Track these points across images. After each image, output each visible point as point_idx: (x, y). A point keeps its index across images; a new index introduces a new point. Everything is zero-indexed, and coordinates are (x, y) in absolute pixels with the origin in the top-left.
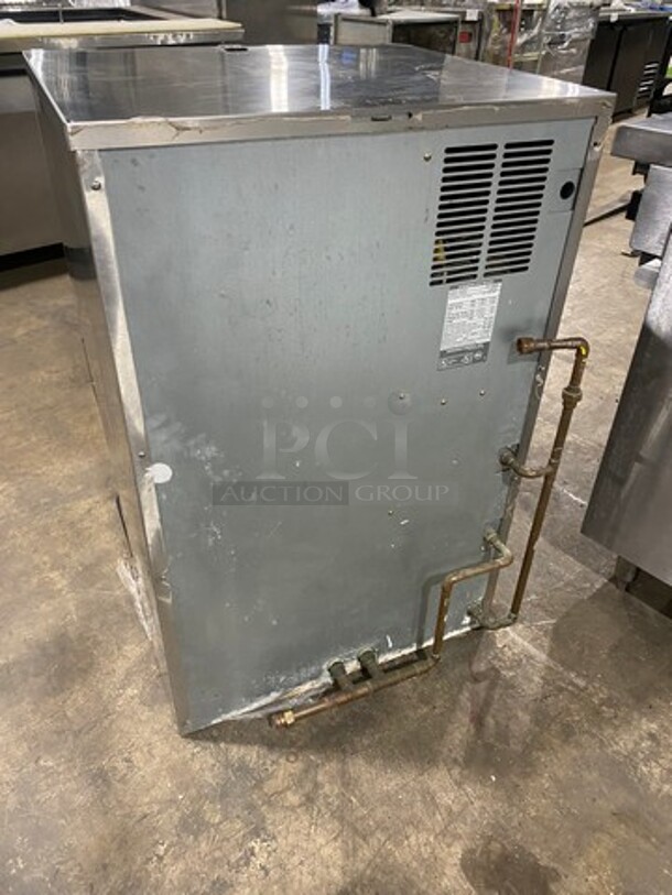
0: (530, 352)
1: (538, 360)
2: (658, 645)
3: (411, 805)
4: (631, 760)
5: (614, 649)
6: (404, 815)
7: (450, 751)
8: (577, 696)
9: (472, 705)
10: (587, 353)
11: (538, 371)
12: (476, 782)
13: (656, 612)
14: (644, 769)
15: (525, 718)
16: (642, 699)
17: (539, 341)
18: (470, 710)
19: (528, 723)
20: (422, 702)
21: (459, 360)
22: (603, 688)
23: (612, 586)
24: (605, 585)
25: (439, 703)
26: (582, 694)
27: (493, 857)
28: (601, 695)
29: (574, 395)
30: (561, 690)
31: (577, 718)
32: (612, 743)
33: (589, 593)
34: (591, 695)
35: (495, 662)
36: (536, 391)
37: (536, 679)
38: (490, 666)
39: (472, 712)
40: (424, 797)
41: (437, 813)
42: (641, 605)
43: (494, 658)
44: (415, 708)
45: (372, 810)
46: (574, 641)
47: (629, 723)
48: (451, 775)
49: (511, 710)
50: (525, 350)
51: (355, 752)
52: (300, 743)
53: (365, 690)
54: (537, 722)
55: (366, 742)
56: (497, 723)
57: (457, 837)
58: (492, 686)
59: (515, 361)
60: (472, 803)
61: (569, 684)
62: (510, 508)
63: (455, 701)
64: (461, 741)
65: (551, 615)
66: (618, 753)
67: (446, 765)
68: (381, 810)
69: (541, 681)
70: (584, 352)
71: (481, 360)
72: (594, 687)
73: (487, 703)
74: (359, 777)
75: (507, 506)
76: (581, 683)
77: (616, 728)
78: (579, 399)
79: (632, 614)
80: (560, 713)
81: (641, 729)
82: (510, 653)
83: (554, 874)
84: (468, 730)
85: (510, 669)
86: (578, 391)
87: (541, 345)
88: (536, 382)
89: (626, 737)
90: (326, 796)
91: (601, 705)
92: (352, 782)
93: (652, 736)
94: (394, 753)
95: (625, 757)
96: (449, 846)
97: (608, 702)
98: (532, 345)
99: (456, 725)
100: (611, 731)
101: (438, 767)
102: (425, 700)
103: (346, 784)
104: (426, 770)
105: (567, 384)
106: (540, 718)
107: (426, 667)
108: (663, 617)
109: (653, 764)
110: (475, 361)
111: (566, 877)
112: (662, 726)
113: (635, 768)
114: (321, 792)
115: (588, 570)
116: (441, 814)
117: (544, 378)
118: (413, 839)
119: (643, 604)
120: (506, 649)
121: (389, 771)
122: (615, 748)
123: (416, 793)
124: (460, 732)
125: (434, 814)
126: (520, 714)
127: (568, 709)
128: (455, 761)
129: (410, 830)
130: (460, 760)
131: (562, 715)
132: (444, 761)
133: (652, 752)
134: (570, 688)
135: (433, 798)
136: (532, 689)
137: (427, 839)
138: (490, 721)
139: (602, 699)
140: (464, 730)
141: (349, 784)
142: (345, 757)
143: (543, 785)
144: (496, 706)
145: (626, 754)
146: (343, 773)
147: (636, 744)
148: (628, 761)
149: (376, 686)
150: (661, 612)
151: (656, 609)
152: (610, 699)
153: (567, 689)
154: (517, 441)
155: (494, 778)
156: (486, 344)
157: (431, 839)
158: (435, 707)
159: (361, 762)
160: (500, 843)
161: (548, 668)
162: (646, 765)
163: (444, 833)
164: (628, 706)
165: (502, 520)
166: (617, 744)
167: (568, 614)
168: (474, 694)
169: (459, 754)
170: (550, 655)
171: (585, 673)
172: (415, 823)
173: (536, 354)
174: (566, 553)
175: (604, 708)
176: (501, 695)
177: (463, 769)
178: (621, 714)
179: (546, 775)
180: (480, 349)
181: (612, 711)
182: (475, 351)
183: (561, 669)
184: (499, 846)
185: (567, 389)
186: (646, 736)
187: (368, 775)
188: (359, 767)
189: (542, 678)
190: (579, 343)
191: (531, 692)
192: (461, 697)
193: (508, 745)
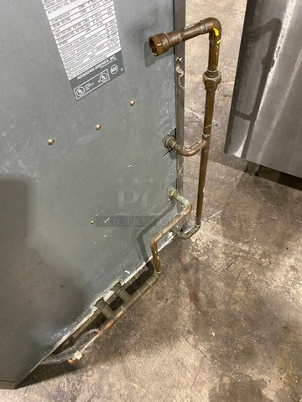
0: (165, 50)
1: (174, 53)
2: (282, 205)
3: (171, 374)
4: (285, 288)
5: (259, 217)
6: (168, 382)
7: (184, 326)
8: (246, 258)
9: (189, 289)
10: (220, 34)
11: (177, 63)
12: (204, 341)
13: (275, 183)
14: (293, 291)
15: (220, 285)
16: (281, 246)
17: (171, 34)
18: (188, 293)
19: (224, 287)
20: (158, 299)
21: (96, 81)
22: (259, 247)
23: (247, 175)
24: (243, 175)
25: (169, 295)
26: (249, 255)
27: (227, 387)
28: (259, 252)
29: (214, 79)
30: (236, 257)
31: (250, 273)
32: (273, 281)
33: (235, 185)
34: (253, 254)
35: (194, 253)
36: (179, 81)
37: (221, 256)
38: (192, 258)
39: (190, 294)
40: (177, 364)
41: (187, 373)
42: (266, 182)
43: (192, 251)
44: (155, 305)
45: (149, 387)
46: (235, 221)
47: (279, 264)
48: (188, 342)
49: (211, 283)
50: (159, 50)
51: (128, 351)
52: (92, 360)
53: (121, 313)
54: (228, 285)
55: (132, 342)
56: (206, 296)
57: (202, 383)
58: (197, 270)
59: (153, 62)
60: (205, 356)
61: (239, 252)
62: (180, 171)
63: (177, 290)
64: (188, 316)
65: (218, 208)
66: (277, 287)
67: (184, 337)
68: (154, 386)
69: (224, 256)
70: (217, 33)
71: (119, 73)
72: (254, 248)
73: (197, 284)
74: (135, 368)
75: (178, 171)
76: (246, 248)
77: (272, 270)
78: (219, 81)
79: (262, 189)
80: (240, 274)
81: (286, 265)
82: (201, 243)
83: (262, 383)
84: (191, 307)
85: (205, 254)
86: (217, 74)
87: (174, 38)
88: (178, 74)
89: (279, 274)
90: (118, 391)
91: (260, 259)
92: (131, 373)
93: (293, 268)
94: (151, 343)
95: (282, 287)
96: (200, 392)
97: (265, 255)
98: (165, 42)
99: (183, 307)
100: (269, 274)
101: (179, 341)
102: (161, 297)
103: (128, 377)
104: (174, 345)
105: (205, 68)
106: (229, 281)
107: (154, 280)
108: (280, 185)
109: (298, 285)
110: (113, 77)
111: (270, 381)
112: (296, 259)
113: (289, 293)
114: (114, 389)
115: (231, 168)
116: (190, 372)
117: (183, 68)
118: (178, 397)
119: (267, 181)
120: (198, 242)
121: (152, 356)
122: (275, 284)
123: (171, 364)
124: (186, 310)
125: (186, 373)
126: (218, 284)
127: (244, 269)
128: (189, 332)
129: (175, 391)
130: (191, 330)
131: (241, 276)
132: (182, 334)
133: (295, 279)
134: (241, 254)
135: (182, 363)
136: (220, 264)
137: (186, 393)
138: (201, 295)
139: (260, 254)
140: (188, 308)
141: (130, 376)
142: (123, 358)
143: (242, 326)
144: (202, 284)
145: (282, 285)
146: (124, 369)
147: (286, 276)
148: (284, 290)
149: (127, 307)
150: (278, 182)
151: (274, 181)
152: (264, 252)
153: (239, 256)
154: (174, 128)
155: (213, 334)
156: (118, 55)
157: (189, 392)
158: (167, 300)
159: (133, 357)
160: (228, 376)
161: (226, 245)
162: (294, 289)
163: (194, 385)
164: (275, 253)
165: (176, 179)
166: (275, 281)
167: (227, 204)
168: (188, 281)
169: (189, 326)
170: (225, 236)
171: (246, 240)
172: (176, 385)
173: (171, 49)
174: (216, 162)
175: (263, 260)
176: (203, 275)
177: (194, 335)
178: (273, 260)
179: (242, 319)
180: (114, 62)
181: (268, 260)
182: (109, 67)
183: (233, 243)
184: (227, 378)
185: (207, 74)
186: (289, 269)
187: (140, 365)
188: (133, 361)
189: (224, 253)
190: (210, 25)
191: (220, 266)
192: (181, 286)
193: (216, 308)
